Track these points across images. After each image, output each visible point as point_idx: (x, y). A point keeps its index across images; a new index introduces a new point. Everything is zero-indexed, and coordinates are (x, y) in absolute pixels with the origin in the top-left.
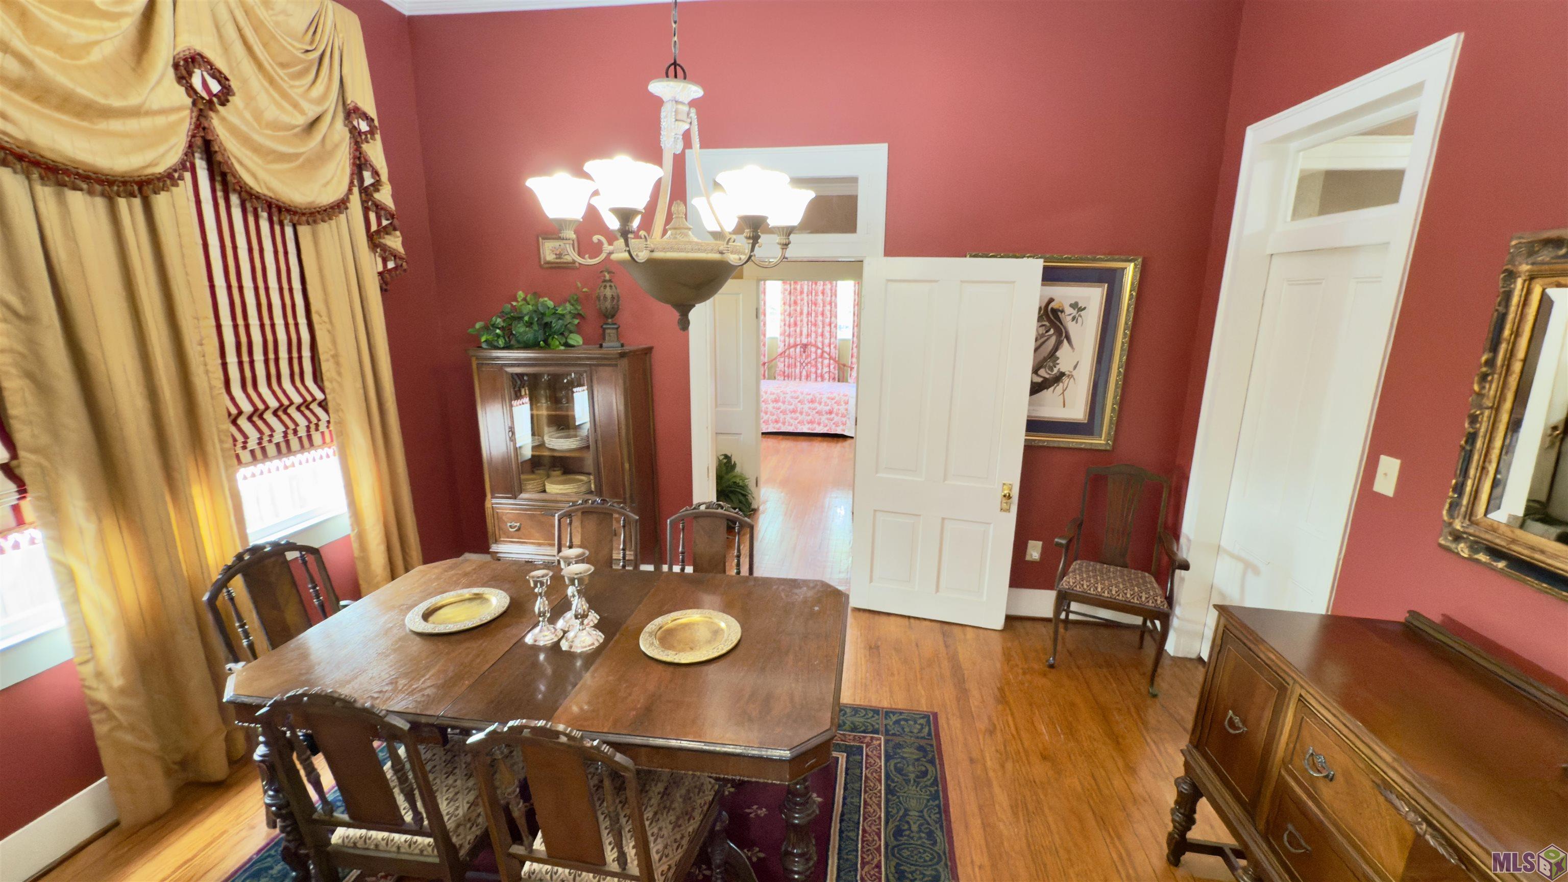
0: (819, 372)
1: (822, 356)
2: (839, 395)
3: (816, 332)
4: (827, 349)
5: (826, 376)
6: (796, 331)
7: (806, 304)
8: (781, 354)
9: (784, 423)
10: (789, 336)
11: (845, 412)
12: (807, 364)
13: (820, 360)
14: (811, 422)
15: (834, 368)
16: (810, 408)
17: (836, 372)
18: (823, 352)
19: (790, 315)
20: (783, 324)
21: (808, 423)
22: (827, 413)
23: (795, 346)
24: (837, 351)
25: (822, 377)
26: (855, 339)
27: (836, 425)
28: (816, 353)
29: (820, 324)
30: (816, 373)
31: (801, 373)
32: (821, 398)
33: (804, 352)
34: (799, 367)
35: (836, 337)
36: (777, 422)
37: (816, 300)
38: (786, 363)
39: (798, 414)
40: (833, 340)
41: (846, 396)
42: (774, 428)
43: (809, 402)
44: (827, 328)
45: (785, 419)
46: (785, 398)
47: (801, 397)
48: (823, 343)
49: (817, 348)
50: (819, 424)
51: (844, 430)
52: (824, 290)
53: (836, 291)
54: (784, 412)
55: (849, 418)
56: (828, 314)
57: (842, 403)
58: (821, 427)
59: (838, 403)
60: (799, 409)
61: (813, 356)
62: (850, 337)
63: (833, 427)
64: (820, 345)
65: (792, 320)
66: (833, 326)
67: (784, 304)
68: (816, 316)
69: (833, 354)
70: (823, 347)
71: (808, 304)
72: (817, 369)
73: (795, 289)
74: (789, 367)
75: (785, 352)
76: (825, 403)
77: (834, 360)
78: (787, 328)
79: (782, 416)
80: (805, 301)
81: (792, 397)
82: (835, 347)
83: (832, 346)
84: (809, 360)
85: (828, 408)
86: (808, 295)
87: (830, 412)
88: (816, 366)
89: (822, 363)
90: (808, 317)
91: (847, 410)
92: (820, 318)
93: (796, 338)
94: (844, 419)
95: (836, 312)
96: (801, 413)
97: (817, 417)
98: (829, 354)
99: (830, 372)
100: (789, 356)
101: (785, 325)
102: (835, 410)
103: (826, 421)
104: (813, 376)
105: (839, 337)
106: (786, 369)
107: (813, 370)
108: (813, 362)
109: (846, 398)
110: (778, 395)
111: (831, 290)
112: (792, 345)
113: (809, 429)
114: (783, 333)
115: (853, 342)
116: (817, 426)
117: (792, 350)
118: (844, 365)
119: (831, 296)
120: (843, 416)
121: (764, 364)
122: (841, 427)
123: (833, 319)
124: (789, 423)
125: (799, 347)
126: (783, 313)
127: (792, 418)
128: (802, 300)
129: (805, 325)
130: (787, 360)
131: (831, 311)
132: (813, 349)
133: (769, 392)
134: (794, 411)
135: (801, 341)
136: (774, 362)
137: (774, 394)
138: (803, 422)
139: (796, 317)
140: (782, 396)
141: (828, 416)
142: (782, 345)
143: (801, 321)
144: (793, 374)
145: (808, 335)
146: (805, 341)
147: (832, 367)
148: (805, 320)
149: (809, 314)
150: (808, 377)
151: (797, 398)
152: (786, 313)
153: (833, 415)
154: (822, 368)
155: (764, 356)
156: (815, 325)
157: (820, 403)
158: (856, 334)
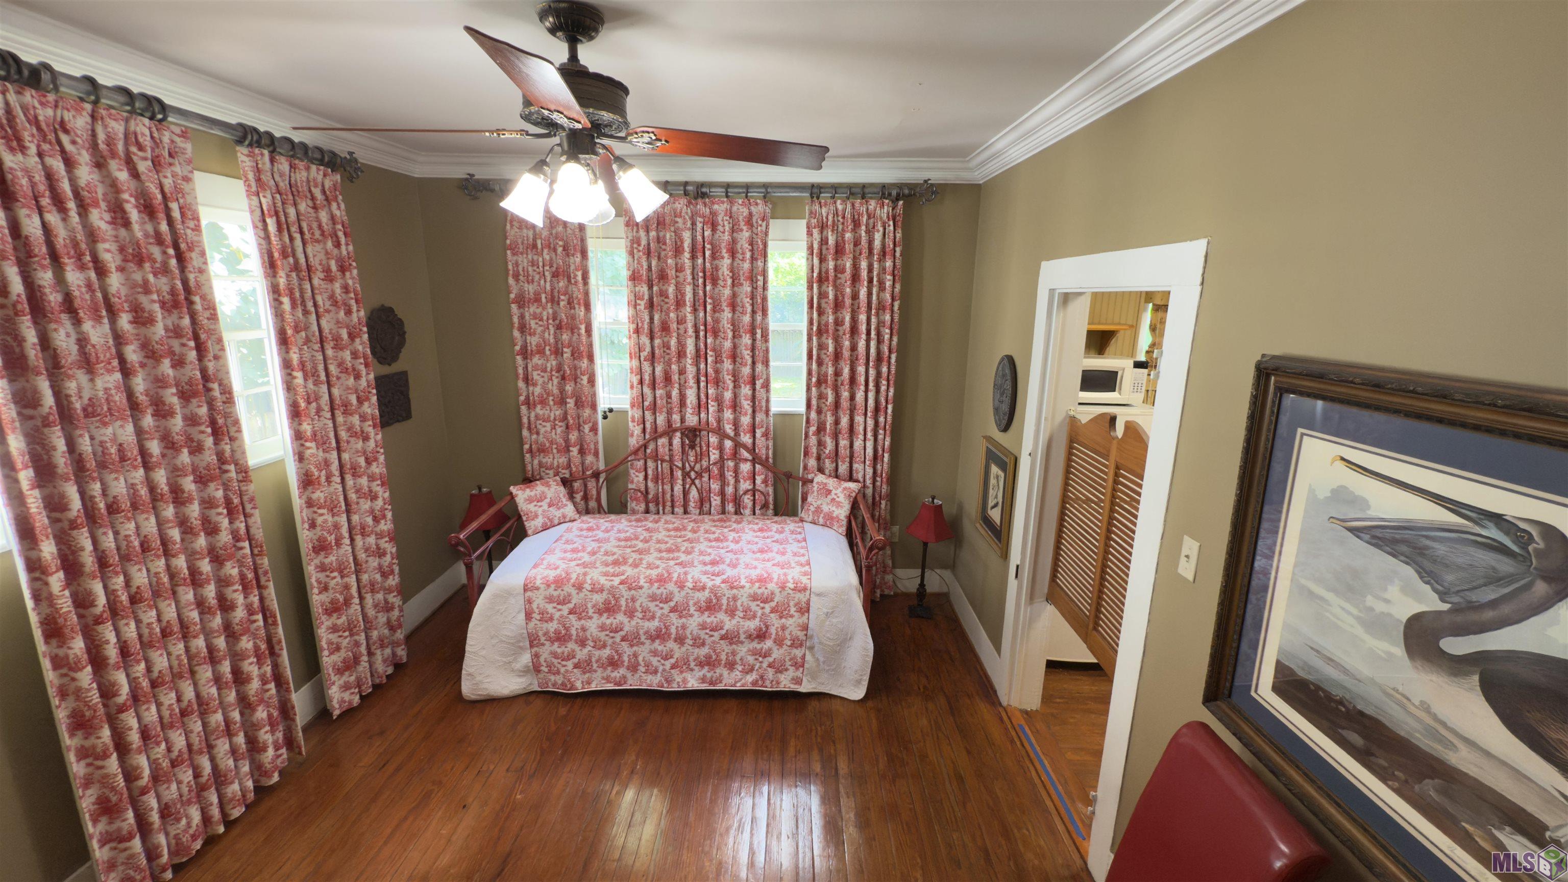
0: (730, 490)
1: (735, 455)
2: (783, 588)
3: (719, 400)
4: (746, 439)
5: (747, 500)
6: (669, 396)
7: (691, 331)
8: (636, 452)
9: (634, 668)
10: (654, 408)
11: (801, 635)
12: (699, 475)
13: (731, 464)
14: (708, 662)
15: (765, 482)
16: (703, 626)
17: (770, 490)
18: (738, 445)
19: (652, 358)
20: (635, 379)
21: (701, 665)
22: (750, 637)
23: (670, 431)
24: (771, 443)
25: (737, 501)
26: (813, 415)
27: (779, 668)
28: (721, 448)
29: (728, 379)
30: (722, 493)
31: (686, 493)
32: (735, 599)
33: (692, 447)
34: (680, 482)
35: (767, 411)
36: (613, 663)
37: (717, 321)
38: (650, 472)
39: (671, 644)
40: (760, 417)
41: (805, 589)
42: (608, 679)
43: (701, 610)
44: (746, 390)
45: (635, 655)
46: (633, 600)
47: (678, 597)
48: (736, 424)
49: (723, 436)
50: (731, 666)
51: (798, 681)
52: (734, 295)
53: (764, 299)
54: (632, 639)
55: (811, 648)
56: (747, 355)
57: (793, 610)
58: (737, 674)
59: (780, 611)
60: (673, 630)
61: (714, 455)
62: (802, 409)
63: (770, 673)
64: (729, 429)
65: (659, 370)
66: (759, 383)
67: (637, 331)
68: (718, 360)
69: (762, 452)
70: (737, 434)
71: (697, 331)
72: (724, 484)
73: (663, 294)
74: (656, 479)
75: (645, 446)
76: (746, 611)
77: (765, 463)
78: (647, 391)
79: (627, 650)
80: (690, 325)
81: (653, 598)
82: (766, 435)
83: (759, 433)
84: (705, 463)
85: (752, 625)
86: (695, 310)
87: (761, 635)
88: (722, 476)
89: (736, 471)
90: (697, 364)
91: (805, 628)
92: (727, 365)
93: (669, 413)
94: (798, 653)
95: (767, 351)
96: (680, 640)
97: (725, 648)
98: (752, 450)
99: (754, 491)
100: (656, 457)
101: (641, 382)
102: (773, 630)
103: (751, 659)
104: (716, 501)
105: (774, 408)
106: (651, 484)
107: (715, 486)
108: (715, 470)
109: (802, 597)
110: (612, 591)
111: (753, 298)
112: (660, 430)
113: (703, 680)
114: (639, 402)
115: (808, 421)
116: (725, 673)
117: (662, 441)
118: (789, 476)
119: (754, 312)
120: (797, 643)
121: (596, 475)
122: (791, 673)
123: (759, 367)
124: (648, 665)
125: (678, 434)
126: (637, 353)
127: (655, 653)
128: (681, 321)
129: (691, 382)
130: (651, 464)
131: (753, 349)
132: (713, 439)
133: (587, 586)
134: (659, 635)
135: (683, 420)
136: (622, 468)
137: (602, 590)
138: (687, 663)
139: (669, 363)
140: (626, 594)
141: (755, 645)
142: (637, 430)
143: (682, 372)
144: (668, 496)
145: (700, 406)
146: (692, 420)
147: (759, 480)
148: (691, 370)
149: (699, 356)
150: (703, 501)
151: (667, 600)
152: (644, 354)
153: (769, 643)
154: (737, 481)
155: (596, 454)
156: (717, 382)
157: (731, 612)
158: (814, 402)
